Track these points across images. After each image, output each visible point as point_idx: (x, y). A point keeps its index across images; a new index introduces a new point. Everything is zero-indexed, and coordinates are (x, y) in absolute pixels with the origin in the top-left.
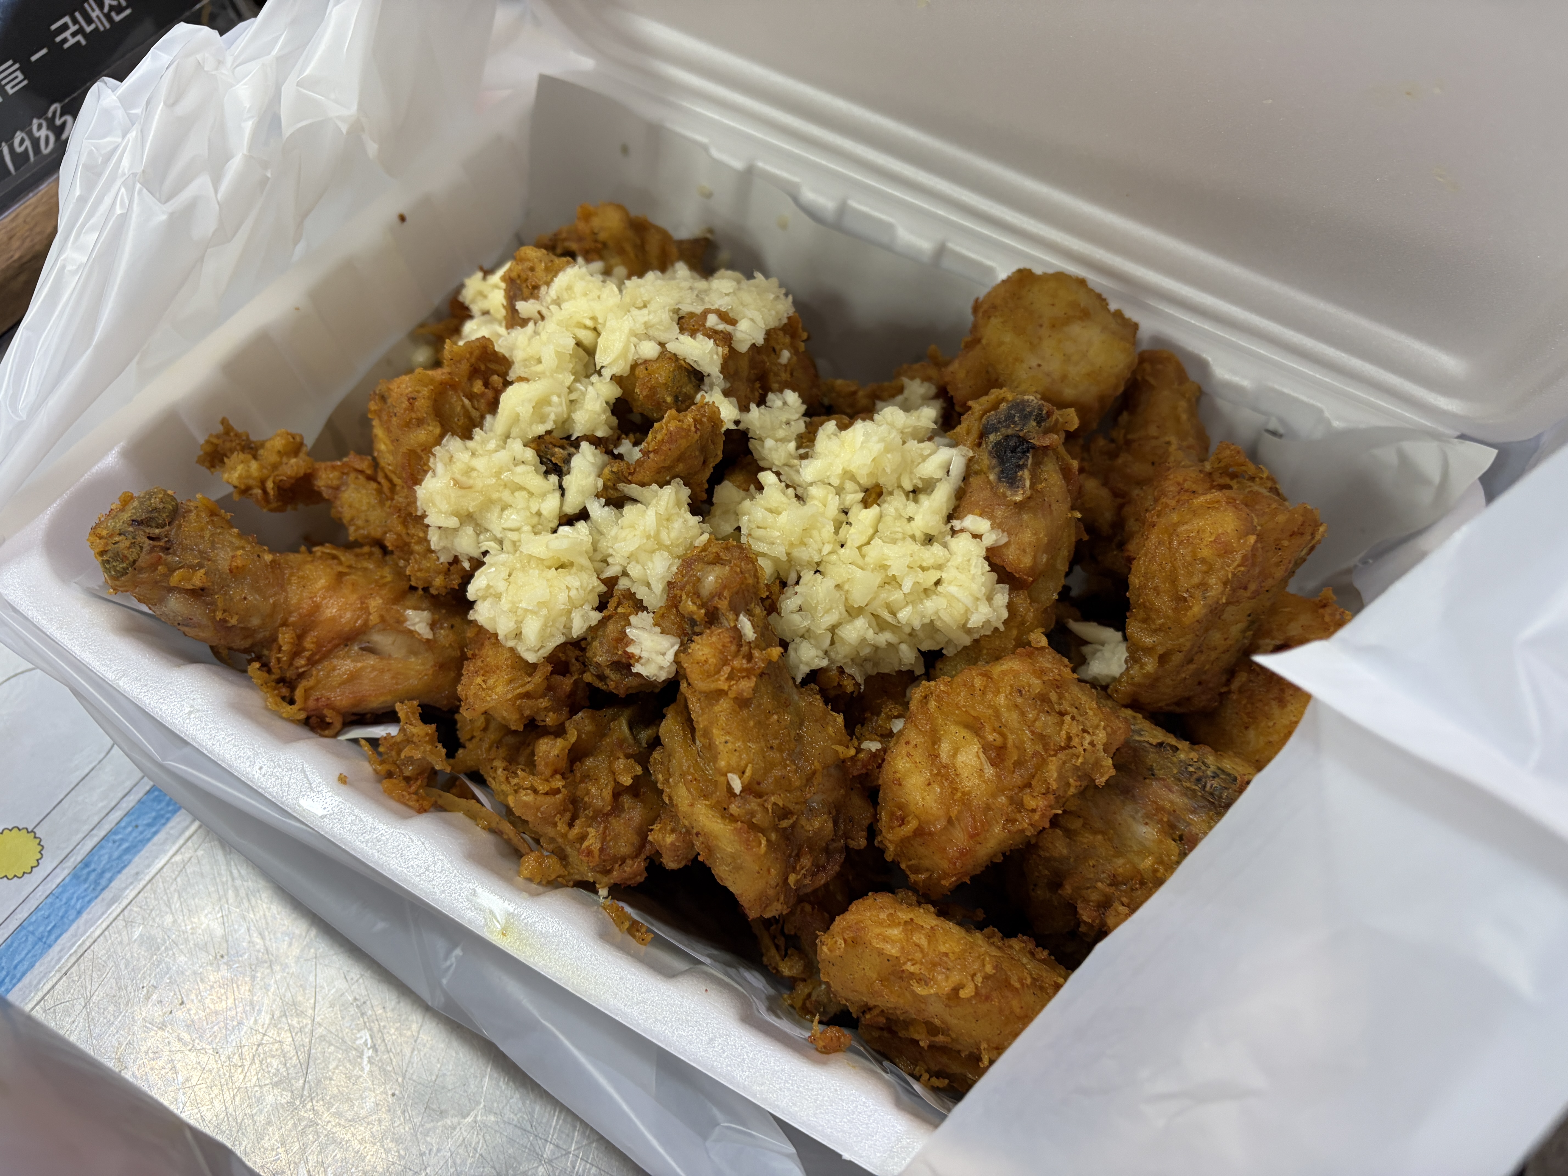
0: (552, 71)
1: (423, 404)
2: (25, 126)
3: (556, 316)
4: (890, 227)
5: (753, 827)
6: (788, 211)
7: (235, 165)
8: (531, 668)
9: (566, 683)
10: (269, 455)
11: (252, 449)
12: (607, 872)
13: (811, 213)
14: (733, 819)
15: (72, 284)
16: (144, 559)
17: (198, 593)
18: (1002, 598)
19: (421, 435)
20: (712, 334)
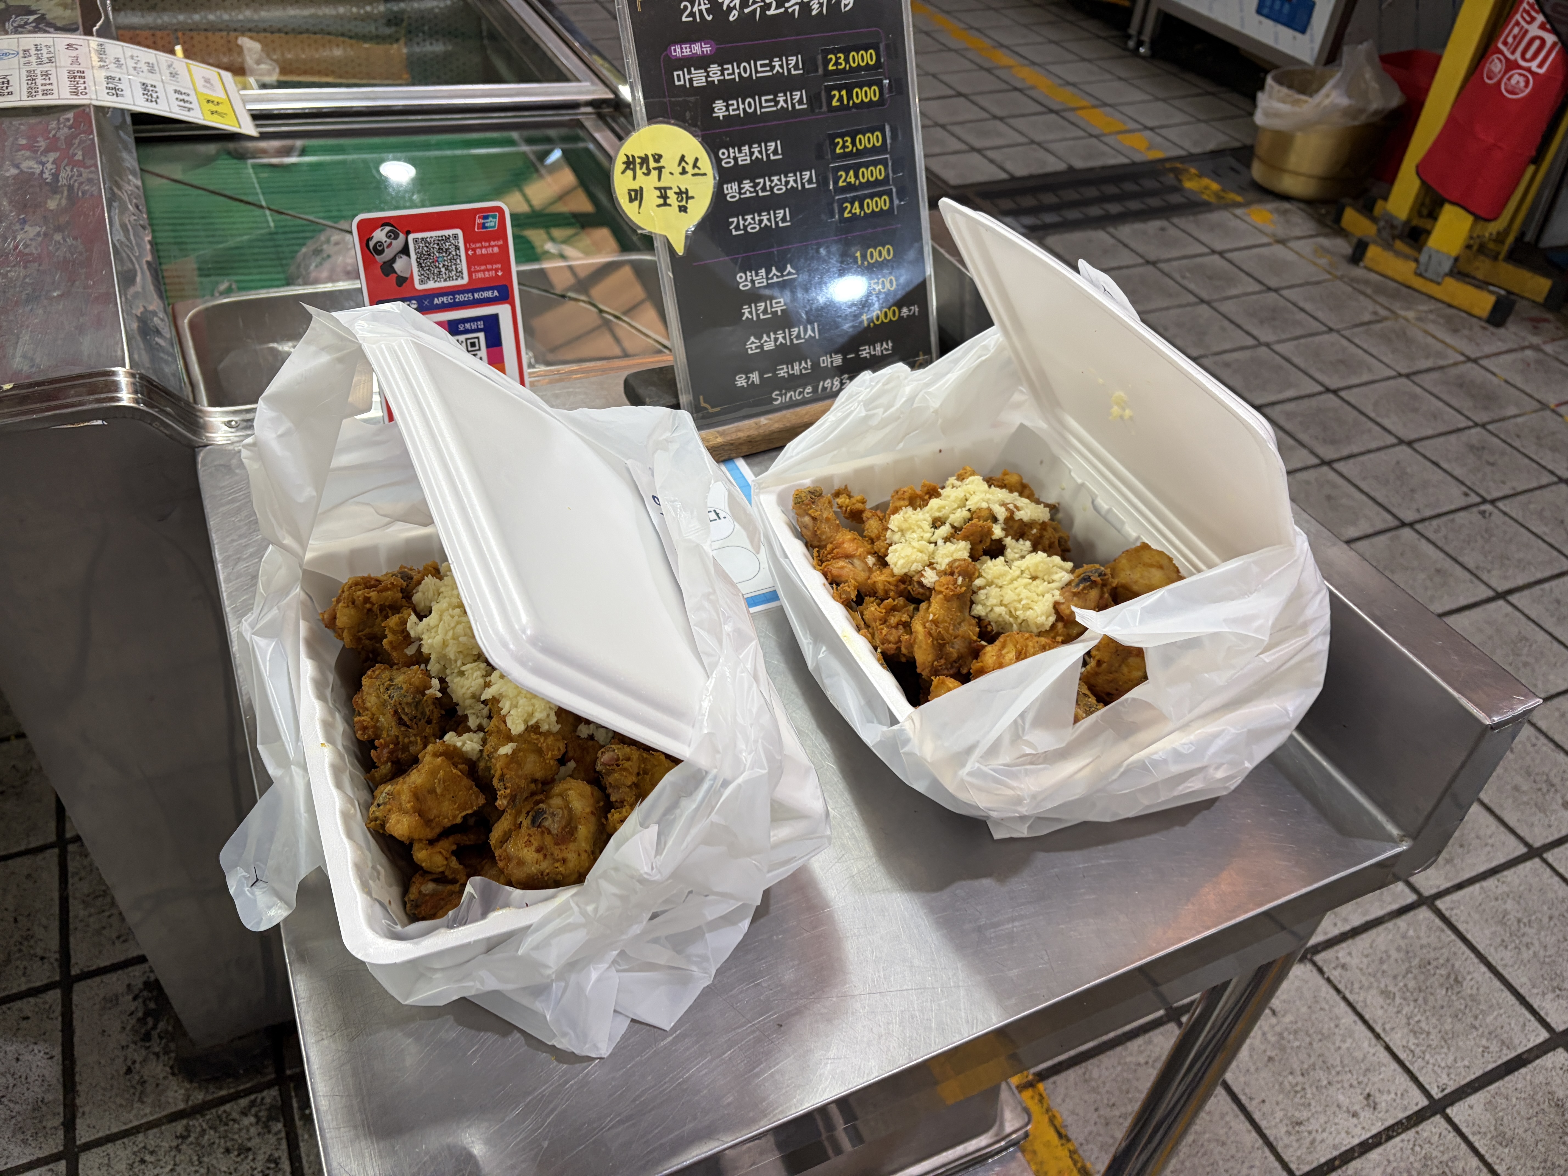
0: (1027, 423)
1: (907, 495)
2: (832, 378)
3: (965, 487)
4: (1123, 523)
5: (930, 634)
6: (1089, 505)
7: (893, 409)
8: (893, 575)
9: (902, 586)
10: (853, 500)
11: (850, 497)
12: (883, 644)
13: (1096, 508)
14: (925, 627)
15: (827, 424)
16: (806, 502)
17: (814, 519)
18: (1052, 619)
19: (902, 503)
20: (1008, 509)
